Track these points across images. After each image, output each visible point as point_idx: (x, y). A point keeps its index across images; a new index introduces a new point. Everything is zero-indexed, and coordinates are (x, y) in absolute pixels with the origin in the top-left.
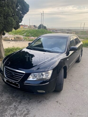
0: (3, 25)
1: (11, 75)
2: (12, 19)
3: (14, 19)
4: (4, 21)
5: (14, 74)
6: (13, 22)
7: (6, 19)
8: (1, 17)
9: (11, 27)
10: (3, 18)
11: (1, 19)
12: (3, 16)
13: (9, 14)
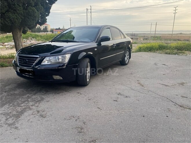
0: (23, 17)
1: (24, 62)
2: (34, 9)
3: (37, 11)
4: (23, 12)
5: (27, 60)
6: (35, 13)
7: (26, 9)
8: (20, 6)
9: (33, 20)
10: (22, 8)
11: (20, 9)
12: (23, 6)
13: (30, 3)
